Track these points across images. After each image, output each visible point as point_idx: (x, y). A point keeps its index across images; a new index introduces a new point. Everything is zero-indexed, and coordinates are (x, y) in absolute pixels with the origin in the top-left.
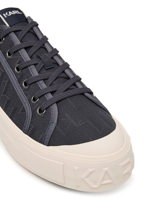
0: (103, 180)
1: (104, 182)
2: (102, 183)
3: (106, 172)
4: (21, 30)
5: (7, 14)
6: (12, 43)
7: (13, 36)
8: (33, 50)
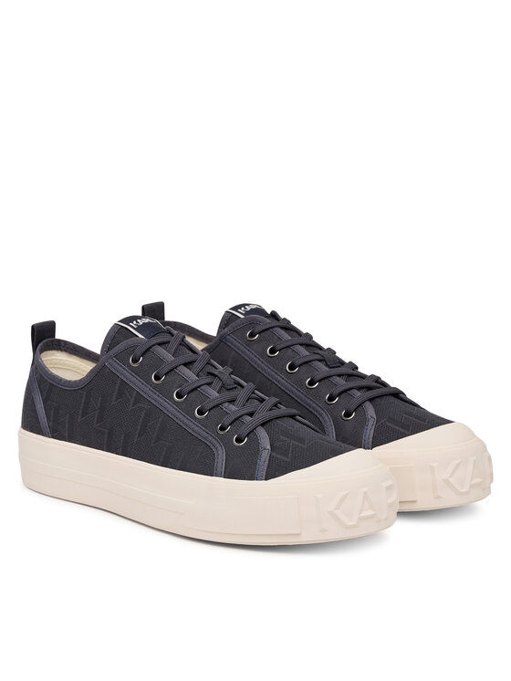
0: (362, 511)
1: (365, 514)
2: (362, 515)
3: (365, 493)
4: (169, 342)
5: (135, 322)
6: (161, 360)
7: (160, 350)
8: (197, 366)
